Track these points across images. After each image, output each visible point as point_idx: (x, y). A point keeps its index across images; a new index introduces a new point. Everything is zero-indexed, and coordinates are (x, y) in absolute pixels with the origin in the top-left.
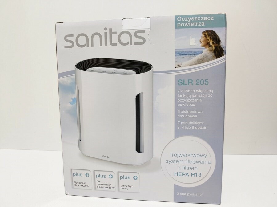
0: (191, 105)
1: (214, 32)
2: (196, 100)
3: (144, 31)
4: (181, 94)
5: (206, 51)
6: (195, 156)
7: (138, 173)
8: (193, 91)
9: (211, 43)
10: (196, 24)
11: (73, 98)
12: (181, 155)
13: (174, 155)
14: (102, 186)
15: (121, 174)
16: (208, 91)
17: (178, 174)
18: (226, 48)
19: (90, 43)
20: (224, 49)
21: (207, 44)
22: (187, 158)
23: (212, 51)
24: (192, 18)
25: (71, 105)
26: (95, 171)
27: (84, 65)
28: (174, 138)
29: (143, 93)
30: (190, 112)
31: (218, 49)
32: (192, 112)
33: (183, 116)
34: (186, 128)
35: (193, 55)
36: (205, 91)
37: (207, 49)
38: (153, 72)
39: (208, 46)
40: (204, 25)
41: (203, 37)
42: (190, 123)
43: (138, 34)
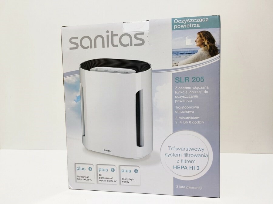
0: (188, 101)
1: (209, 33)
2: (192, 97)
3: (144, 33)
4: (178, 90)
5: (201, 50)
6: (192, 149)
7: (138, 166)
8: (190, 88)
9: (206, 43)
10: (191, 26)
11: (78, 96)
12: (179, 149)
13: (172, 149)
14: (104, 179)
15: (122, 168)
16: (204, 88)
17: (177, 167)
18: (220, 47)
19: (93, 45)
20: (218, 48)
21: (202, 44)
22: (185, 152)
23: (207, 50)
24: (188, 20)
25: (76, 102)
26: (97, 164)
27: (88, 65)
28: (172, 132)
29: (142, 90)
30: (187, 108)
31: (213, 48)
32: (189, 107)
33: (181, 112)
34: (184, 122)
35: (190, 55)
36: (201, 88)
37: (203, 48)
38: (152, 71)
39: (203, 45)
40: (199, 26)
41: (199, 37)
42: (187, 118)
43: (138, 36)
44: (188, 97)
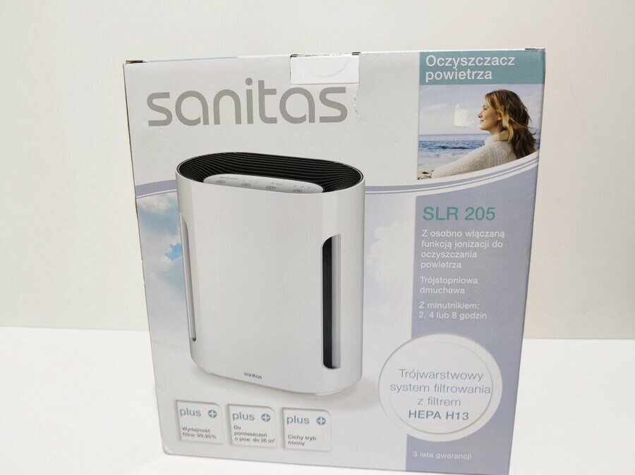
0: (452, 265)
1: (515, 95)
2: (463, 255)
3: (345, 88)
4: (429, 239)
5: (492, 141)
6: (455, 376)
7: (327, 411)
8: (459, 234)
9: (505, 123)
10: (471, 74)
11: (175, 244)
12: (424, 375)
13: (408, 374)
14: (247, 437)
15: (288, 414)
16: (493, 234)
17: (418, 414)
18: (540, 133)
19: (211, 115)
20: (535, 137)
21: (496, 125)
22: (439, 381)
23: (507, 140)
24: (462, 59)
25: (170, 261)
26: (229, 405)
27: (198, 169)
28: (410, 339)
29: (339, 236)
30: (449, 281)
31: (522, 135)
32: (454, 281)
33: (433, 290)
34: (439, 316)
36: (485, 234)
37: (496, 136)
38: (365, 188)
39: (497, 128)
41: (488, 106)
42: (449, 306)
43: (329, 97)
44: (452, 255)
